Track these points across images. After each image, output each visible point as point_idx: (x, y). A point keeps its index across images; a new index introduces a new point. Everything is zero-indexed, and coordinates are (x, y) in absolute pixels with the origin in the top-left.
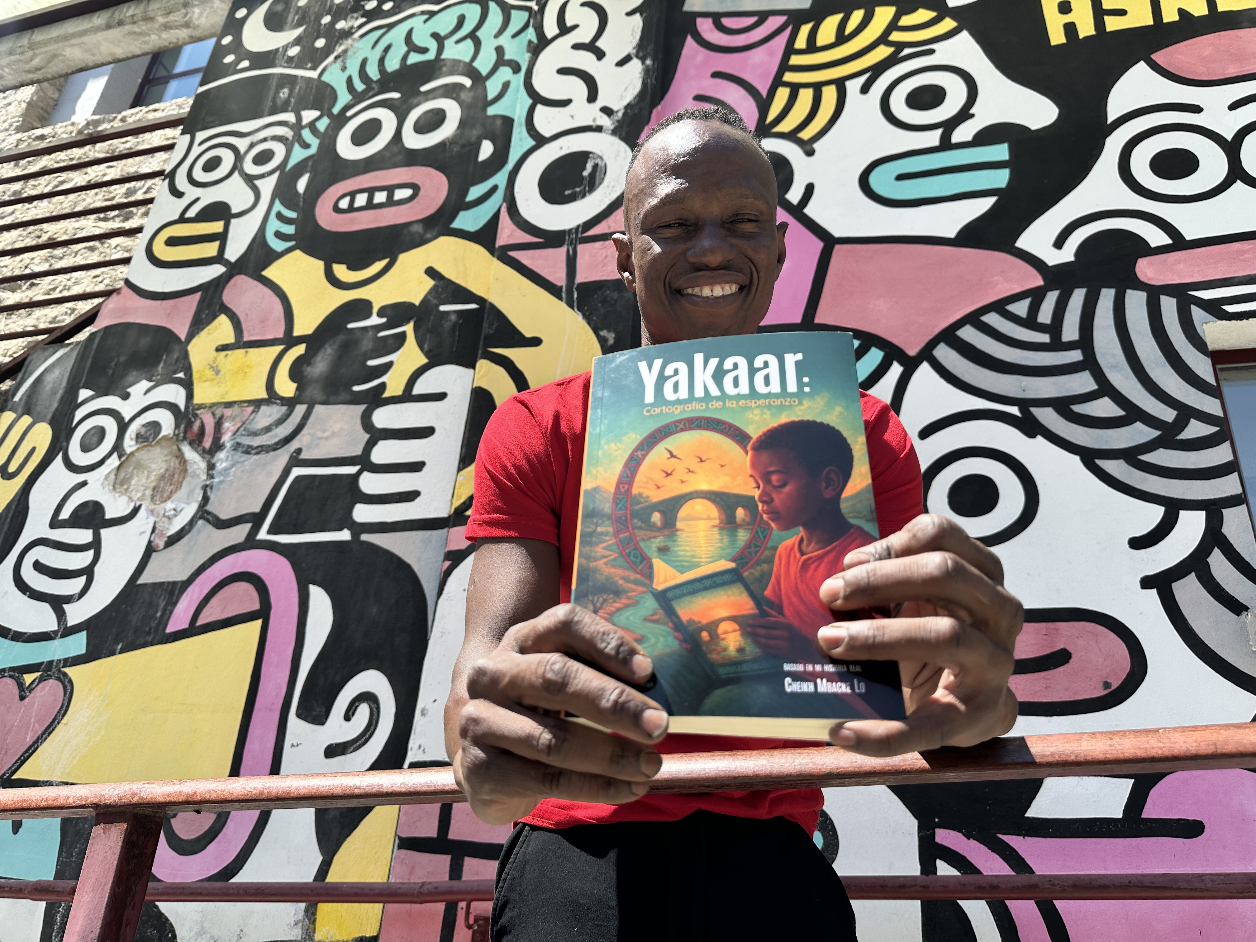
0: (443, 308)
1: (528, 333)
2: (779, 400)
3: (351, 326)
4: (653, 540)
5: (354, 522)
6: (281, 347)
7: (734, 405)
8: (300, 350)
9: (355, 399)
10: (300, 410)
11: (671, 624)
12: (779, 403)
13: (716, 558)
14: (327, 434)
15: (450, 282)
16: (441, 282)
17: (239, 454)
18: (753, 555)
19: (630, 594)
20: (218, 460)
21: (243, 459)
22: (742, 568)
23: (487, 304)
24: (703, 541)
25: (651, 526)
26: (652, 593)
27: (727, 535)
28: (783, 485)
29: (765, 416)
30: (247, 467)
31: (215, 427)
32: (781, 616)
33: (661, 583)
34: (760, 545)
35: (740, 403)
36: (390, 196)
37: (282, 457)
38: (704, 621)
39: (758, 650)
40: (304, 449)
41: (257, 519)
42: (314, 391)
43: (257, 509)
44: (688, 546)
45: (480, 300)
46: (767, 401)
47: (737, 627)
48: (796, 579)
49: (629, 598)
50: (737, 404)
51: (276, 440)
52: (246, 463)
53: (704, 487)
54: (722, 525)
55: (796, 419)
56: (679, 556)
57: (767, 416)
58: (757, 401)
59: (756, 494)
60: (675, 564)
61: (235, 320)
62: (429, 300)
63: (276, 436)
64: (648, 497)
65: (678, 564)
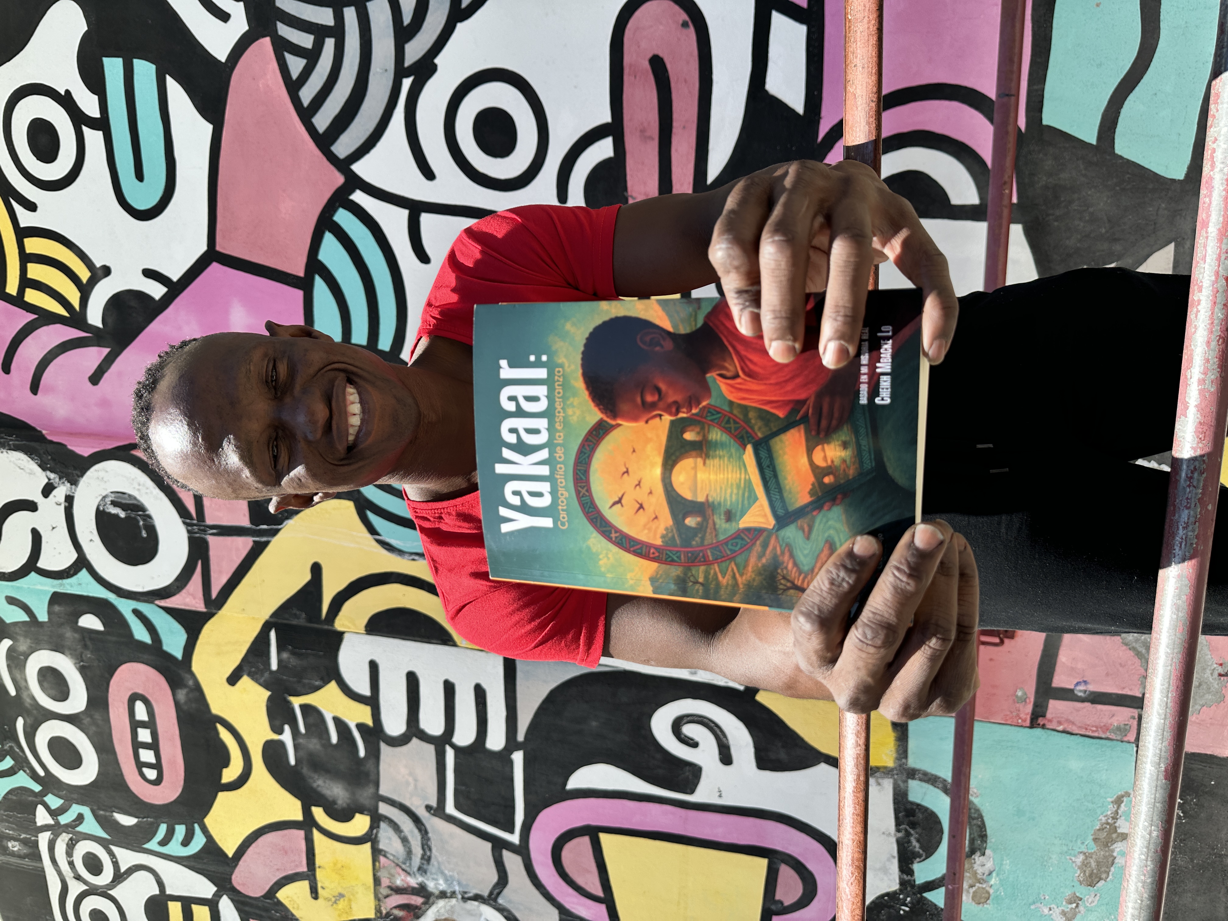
0: (274, 666)
1: (307, 577)
2: (557, 387)
3: (292, 762)
4: (717, 526)
5: (505, 748)
6: (315, 832)
7: (562, 434)
8: (318, 813)
9: (374, 754)
10: (384, 809)
11: (814, 513)
12: (560, 387)
13: (741, 463)
14: (411, 780)
15: (244, 660)
16: (245, 668)
17: (430, 867)
18: (738, 425)
19: (779, 552)
20: (436, 888)
21: (436, 863)
22: (753, 438)
23: (272, 620)
24: (722, 476)
25: (701, 528)
26: (778, 530)
27: (715, 451)
28: (659, 390)
29: (575, 404)
30: (445, 858)
31: (401, 894)
32: (808, 402)
33: (767, 519)
34: (726, 418)
35: (559, 428)
36: (143, 725)
37: (434, 824)
38: (812, 479)
39: (845, 428)
40: (427, 803)
41: (498, 845)
42: (365, 795)
43: (488, 846)
44: (726, 490)
45: (267, 627)
46: (557, 400)
47: (819, 447)
48: (765, 384)
49: (783, 553)
50: (559, 432)
51: (416, 831)
52: (440, 859)
53: (658, 471)
54: (703, 456)
55: (580, 371)
56: (737, 500)
57: (576, 401)
58: (557, 411)
59: (667, 418)
60: (746, 506)
61: (283, 881)
62: (265, 681)
63: (411, 832)
64: (667, 529)
65: (746, 502)
